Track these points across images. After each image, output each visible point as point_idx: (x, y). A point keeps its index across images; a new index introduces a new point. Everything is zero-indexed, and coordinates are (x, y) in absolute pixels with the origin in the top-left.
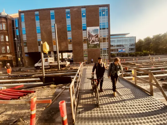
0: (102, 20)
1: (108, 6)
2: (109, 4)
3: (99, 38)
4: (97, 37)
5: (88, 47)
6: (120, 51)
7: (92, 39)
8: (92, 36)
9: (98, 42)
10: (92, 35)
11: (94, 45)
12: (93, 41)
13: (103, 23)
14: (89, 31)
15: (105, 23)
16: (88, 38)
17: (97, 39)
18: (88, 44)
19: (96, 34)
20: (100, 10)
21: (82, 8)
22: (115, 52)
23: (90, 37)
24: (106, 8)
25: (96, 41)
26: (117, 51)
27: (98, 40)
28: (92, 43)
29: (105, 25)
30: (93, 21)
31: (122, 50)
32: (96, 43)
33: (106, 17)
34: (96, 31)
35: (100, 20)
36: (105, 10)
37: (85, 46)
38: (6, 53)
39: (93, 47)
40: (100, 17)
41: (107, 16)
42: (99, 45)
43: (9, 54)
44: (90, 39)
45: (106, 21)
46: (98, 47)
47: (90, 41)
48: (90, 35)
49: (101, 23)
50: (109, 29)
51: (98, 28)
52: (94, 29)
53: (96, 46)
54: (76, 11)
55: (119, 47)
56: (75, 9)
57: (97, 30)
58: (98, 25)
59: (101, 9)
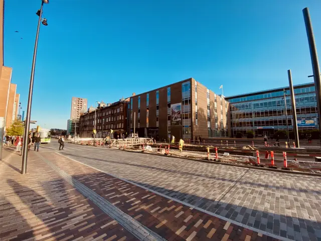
0: (185, 95)
1: (190, 80)
2: (191, 78)
3: (181, 115)
4: (179, 113)
5: (171, 124)
7: (175, 116)
8: (175, 113)
9: (180, 119)
11: (176, 121)
12: (176, 118)
14: (172, 108)
15: (187, 98)
16: (171, 115)
18: (171, 121)
19: (178, 110)
20: (183, 86)
21: (168, 87)
22: (285, 127)
23: (173, 114)
24: (188, 83)
26: (289, 125)
27: (180, 117)
29: (188, 100)
31: (304, 121)
32: (178, 119)
34: (178, 107)
35: (182, 96)
37: (169, 123)
38: (121, 128)
39: (176, 124)
40: (182, 93)
41: (190, 91)
42: (181, 122)
43: (122, 129)
46: (180, 124)
47: (173, 117)
48: (173, 112)
49: (183, 99)
51: (180, 104)
53: (178, 122)
56: (162, 90)
57: (180, 106)
58: (180, 101)
59: (183, 84)
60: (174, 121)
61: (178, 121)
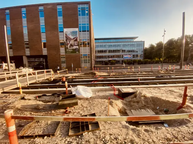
0: (82, 20)
1: (88, 3)
2: (90, 2)
3: (79, 42)
4: (76, 40)
5: (66, 52)
6: (125, 58)
7: (71, 43)
8: (70, 39)
9: (77, 47)
10: (69, 37)
11: (73, 49)
13: (82, 24)
14: (66, 33)
15: (85, 24)
16: (65, 41)
17: (76, 43)
18: (66, 49)
19: (74, 37)
20: (79, 8)
21: (57, 5)
23: (68, 41)
24: (86, 6)
25: (74, 45)
26: (122, 57)
27: (77, 45)
28: (70, 47)
29: (86, 26)
30: (71, 22)
32: (75, 47)
33: (86, 17)
34: (74, 33)
35: (79, 20)
36: (85, 8)
37: (62, 50)
39: (72, 52)
40: (79, 16)
41: (88, 16)
42: (78, 50)
44: (68, 42)
45: (87, 22)
46: (77, 52)
47: (67, 44)
48: (67, 38)
49: (80, 24)
50: (90, 31)
51: (77, 29)
52: (73, 31)
53: (75, 51)
54: (50, 8)
55: (124, 53)
56: (50, 7)
57: (76, 32)
58: (77, 26)
59: (80, 6)
60: (70, 49)
61: (75, 49)
